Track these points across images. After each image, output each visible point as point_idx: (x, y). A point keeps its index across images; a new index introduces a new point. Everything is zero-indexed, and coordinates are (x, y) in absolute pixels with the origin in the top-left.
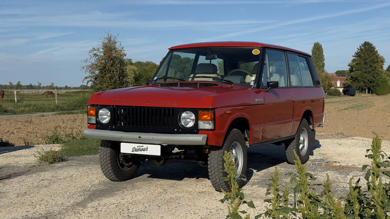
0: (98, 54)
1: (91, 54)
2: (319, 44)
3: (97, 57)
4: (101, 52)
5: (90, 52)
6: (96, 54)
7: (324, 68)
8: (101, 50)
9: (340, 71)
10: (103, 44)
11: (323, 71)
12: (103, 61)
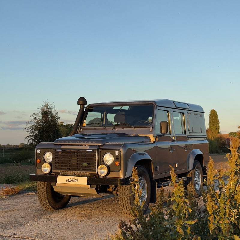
0: (37, 118)
1: (32, 118)
2: (214, 110)
3: (36, 120)
4: (40, 116)
5: (31, 116)
6: (36, 118)
7: (219, 130)
8: (40, 115)
9: (232, 133)
10: (41, 110)
11: (219, 132)
12: (41, 124)
